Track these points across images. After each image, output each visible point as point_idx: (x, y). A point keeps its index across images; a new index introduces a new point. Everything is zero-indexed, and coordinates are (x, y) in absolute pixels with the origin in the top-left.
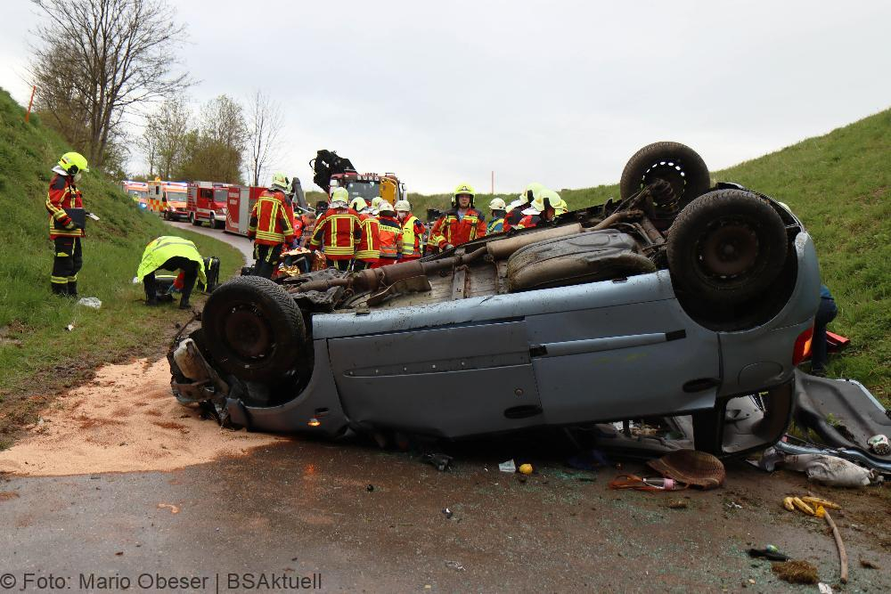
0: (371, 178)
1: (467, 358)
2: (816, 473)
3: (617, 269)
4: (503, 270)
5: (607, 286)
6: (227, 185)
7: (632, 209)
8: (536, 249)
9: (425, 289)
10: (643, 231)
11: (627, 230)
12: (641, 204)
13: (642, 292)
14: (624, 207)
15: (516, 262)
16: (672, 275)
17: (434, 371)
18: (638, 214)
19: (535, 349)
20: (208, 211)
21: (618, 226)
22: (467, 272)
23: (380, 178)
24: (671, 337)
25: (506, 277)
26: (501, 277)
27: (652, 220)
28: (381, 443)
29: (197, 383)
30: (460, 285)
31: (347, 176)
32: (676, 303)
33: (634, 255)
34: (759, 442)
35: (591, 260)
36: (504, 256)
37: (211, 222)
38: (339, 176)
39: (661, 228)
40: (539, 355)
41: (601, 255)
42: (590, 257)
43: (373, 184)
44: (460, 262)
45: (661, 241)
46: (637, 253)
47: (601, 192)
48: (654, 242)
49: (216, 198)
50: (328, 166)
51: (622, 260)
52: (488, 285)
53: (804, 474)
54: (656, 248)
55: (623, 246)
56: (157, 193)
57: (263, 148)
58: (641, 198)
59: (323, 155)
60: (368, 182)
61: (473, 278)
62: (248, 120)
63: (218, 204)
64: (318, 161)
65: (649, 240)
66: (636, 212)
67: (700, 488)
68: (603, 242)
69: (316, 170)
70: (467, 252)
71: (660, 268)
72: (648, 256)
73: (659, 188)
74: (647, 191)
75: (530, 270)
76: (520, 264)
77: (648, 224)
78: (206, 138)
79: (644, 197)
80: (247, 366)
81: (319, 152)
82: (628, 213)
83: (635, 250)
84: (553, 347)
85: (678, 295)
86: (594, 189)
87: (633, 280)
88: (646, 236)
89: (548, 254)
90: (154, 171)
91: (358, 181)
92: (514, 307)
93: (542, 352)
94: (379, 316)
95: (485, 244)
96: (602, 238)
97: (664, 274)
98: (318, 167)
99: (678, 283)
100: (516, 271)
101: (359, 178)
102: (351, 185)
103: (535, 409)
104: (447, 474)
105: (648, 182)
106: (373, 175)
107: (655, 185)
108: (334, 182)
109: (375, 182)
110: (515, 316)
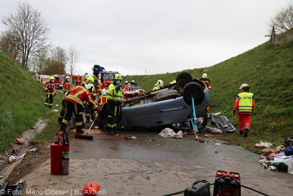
0: (111, 73)
1: (149, 114)
2: (212, 131)
3: (174, 97)
4: (154, 98)
5: (172, 100)
6: (63, 76)
8: (160, 94)
9: (139, 102)
11: (177, 89)
12: (179, 84)
13: (178, 100)
14: (176, 85)
15: (157, 96)
18: (179, 86)
20: (57, 84)
21: (175, 89)
22: (147, 99)
23: (113, 72)
24: (184, 108)
30: (146, 101)
32: (184, 102)
34: (202, 127)
35: (170, 95)
36: (154, 95)
37: (58, 87)
38: (101, 72)
40: (162, 112)
41: (172, 94)
43: (111, 74)
44: (146, 97)
45: (182, 91)
49: (60, 80)
50: (97, 69)
52: (151, 101)
53: (211, 132)
54: (181, 93)
55: (175, 92)
56: (39, 78)
57: (73, 63)
59: (96, 66)
60: (110, 74)
61: (148, 100)
62: (67, 54)
63: (60, 82)
64: (94, 68)
65: (180, 91)
67: (191, 134)
70: (146, 95)
75: (159, 98)
76: (157, 97)
77: (181, 88)
78: (53, 60)
79: (180, 83)
81: (94, 66)
83: (178, 93)
84: (164, 111)
87: (177, 98)
89: (162, 95)
90: (35, 71)
92: (157, 104)
94: (133, 107)
95: (150, 93)
96: (172, 91)
97: (182, 97)
98: (94, 70)
99: (185, 98)
100: (157, 98)
101: (107, 73)
102: (105, 75)
103: (162, 122)
104: (147, 134)
105: (181, 79)
106: (111, 72)
107: (182, 80)
108: (100, 74)
109: (112, 74)
110: (157, 106)
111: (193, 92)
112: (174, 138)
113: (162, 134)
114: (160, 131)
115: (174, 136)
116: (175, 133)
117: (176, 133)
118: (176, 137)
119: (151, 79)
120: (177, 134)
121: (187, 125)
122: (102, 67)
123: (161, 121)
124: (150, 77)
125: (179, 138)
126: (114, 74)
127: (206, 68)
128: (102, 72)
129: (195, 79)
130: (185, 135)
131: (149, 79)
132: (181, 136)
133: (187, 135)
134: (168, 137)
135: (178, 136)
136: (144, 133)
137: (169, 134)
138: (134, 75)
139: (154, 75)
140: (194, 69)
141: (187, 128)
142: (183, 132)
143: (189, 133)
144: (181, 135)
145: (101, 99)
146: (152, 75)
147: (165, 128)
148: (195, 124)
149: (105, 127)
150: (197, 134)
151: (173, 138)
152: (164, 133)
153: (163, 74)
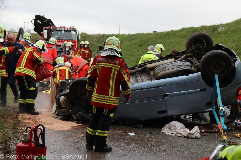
0: (63, 29)
1: (147, 98)
3: (186, 72)
4: (152, 74)
5: (184, 77)
7: (189, 54)
8: (162, 67)
10: (193, 61)
11: (188, 61)
12: (192, 52)
13: (193, 78)
14: (187, 53)
15: (157, 71)
16: (201, 73)
17: (137, 102)
18: (192, 55)
19: (165, 95)
21: (185, 59)
22: (140, 74)
23: (67, 29)
24: (202, 90)
25: (154, 75)
26: (152, 76)
27: (196, 57)
28: (122, 123)
29: (67, 109)
30: (139, 78)
31: (52, 28)
32: (203, 81)
33: (191, 68)
35: (179, 70)
38: (48, 28)
39: (198, 59)
40: (166, 97)
41: (182, 69)
42: (178, 69)
43: (63, 32)
44: (138, 71)
45: (198, 64)
46: (192, 68)
47: (172, 34)
48: (196, 64)
50: (40, 22)
51: (188, 69)
52: (148, 78)
54: (197, 66)
55: (188, 66)
58: (192, 50)
59: (38, 17)
60: (61, 31)
61: (142, 76)
64: (36, 20)
65: (195, 63)
66: (191, 54)
67: (212, 132)
68: (182, 65)
69: (35, 25)
70: (139, 68)
71: (198, 72)
72: (195, 68)
73: (198, 47)
74: (194, 48)
75: (162, 73)
77: (194, 58)
79: (193, 50)
80: (83, 103)
81: (36, 16)
82: (188, 55)
83: (191, 67)
84: (170, 94)
85: (203, 79)
86: (169, 32)
87: (191, 75)
88: (194, 62)
89: (166, 68)
91: (57, 30)
92: (159, 84)
93: (167, 95)
95: (145, 66)
96: (181, 63)
97: (199, 73)
98: (36, 24)
99: (203, 76)
100: (157, 74)
101: (58, 29)
102: (53, 33)
103: (165, 112)
104: (142, 130)
105: (194, 45)
106: (65, 28)
107: (196, 46)
108: (45, 31)
109: (65, 31)
110: (159, 86)
111: (217, 66)
112: (188, 137)
113: (166, 130)
114: (162, 126)
115: (187, 134)
116: (188, 130)
117: (190, 130)
118: (191, 136)
119: (128, 42)
120: (191, 132)
121: (203, 118)
122: (49, 19)
123: (164, 109)
124: (127, 38)
125: (196, 138)
126: (68, 31)
127: (222, 25)
128: (50, 28)
129: (217, 45)
130: (203, 133)
131: (125, 41)
132: (198, 135)
133: (206, 134)
134: (177, 136)
135: (193, 134)
136: (138, 128)
137: (179, 131)
138: (99, 34)
139: (133, 35)
140: (200, 27)
141: (204, 123)
142: (200, 129)
143: (209, 131)
144: (198, 133)
145: (58, 73)
146: (129, 34)
147: (171, 121)
148: (222, 116)
149: (75, 118)
150: (224, 132)
151: (185, 137)
152: (170, 129)
153: (148, 34)
